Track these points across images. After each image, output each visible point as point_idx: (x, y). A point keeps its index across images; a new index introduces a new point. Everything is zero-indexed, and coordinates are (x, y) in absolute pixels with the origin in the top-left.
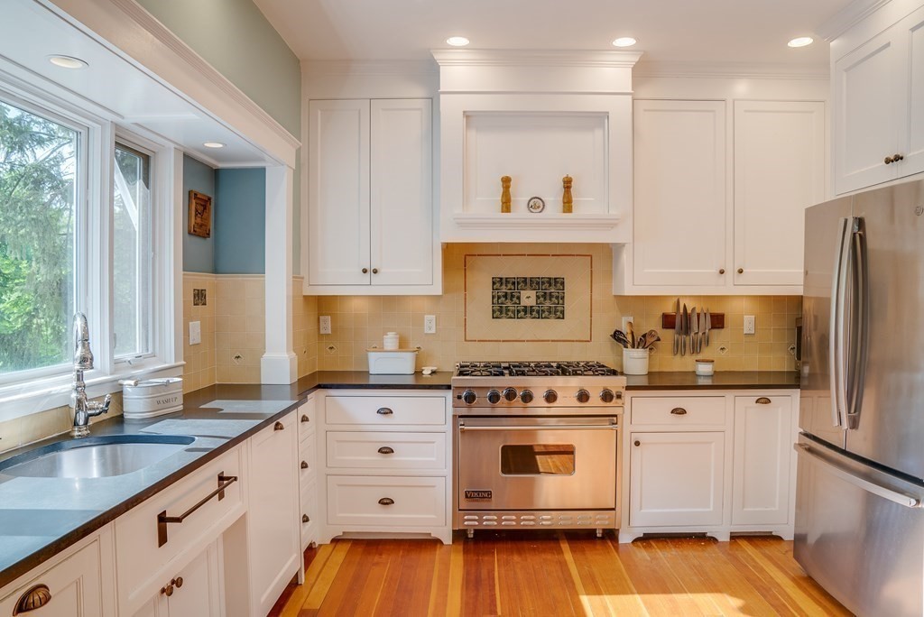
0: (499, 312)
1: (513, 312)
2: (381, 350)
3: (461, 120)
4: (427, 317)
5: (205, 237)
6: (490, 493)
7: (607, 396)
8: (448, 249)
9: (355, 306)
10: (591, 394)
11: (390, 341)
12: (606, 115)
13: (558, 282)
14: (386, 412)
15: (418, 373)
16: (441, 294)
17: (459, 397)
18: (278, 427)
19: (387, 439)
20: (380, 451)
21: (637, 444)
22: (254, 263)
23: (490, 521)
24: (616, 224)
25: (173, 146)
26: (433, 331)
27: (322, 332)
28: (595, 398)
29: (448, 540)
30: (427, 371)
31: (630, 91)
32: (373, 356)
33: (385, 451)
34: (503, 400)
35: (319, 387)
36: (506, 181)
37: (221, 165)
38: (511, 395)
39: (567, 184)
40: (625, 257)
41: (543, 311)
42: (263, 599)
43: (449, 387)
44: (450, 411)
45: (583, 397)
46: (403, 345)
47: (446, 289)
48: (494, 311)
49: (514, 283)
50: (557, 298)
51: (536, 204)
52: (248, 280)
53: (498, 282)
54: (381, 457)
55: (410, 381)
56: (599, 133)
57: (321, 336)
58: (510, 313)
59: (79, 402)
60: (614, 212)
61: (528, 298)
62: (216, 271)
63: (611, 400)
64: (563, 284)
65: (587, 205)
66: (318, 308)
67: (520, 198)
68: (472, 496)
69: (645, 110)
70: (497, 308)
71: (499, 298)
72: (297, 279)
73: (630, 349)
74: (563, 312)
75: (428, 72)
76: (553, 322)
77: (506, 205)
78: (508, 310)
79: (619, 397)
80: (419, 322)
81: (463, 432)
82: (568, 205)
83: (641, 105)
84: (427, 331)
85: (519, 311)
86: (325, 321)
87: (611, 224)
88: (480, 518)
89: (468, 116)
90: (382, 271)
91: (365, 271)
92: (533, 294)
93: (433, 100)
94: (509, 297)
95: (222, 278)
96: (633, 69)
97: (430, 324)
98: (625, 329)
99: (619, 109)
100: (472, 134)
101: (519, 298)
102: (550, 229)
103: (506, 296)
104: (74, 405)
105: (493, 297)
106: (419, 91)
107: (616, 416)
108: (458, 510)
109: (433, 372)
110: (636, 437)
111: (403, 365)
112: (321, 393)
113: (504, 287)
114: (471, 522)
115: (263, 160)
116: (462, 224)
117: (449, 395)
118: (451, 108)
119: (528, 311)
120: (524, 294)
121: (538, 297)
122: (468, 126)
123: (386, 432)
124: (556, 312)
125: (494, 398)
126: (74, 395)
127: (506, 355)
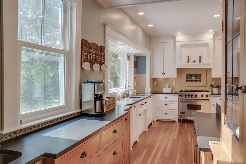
0: (188, 81)
1: (191, 81)
2: (165, 88)
3: (180, 46)
4: (174, 82)
5: (136, 68)
6: (185, 113)
7: (207, 96)
8: (178, 69)
9: (160, 80)
10: (204, 95)
11: (167, 86)
12: (208, 44)
13: (200, 75)
14: (166, 98)
15: (172, 92)
16: (176, 77)
17: (179, 95)
18: (150, 98)
19: (166, 103)
20: (165, 105)
21: (213, 105)
22: (144, 72)
23: (185, 118)
24: (210, 64)
25: (133, 54)
26: (175, 84)
27: (154, 84)
28: (205, 96)
29: (177, 121)
30: (174, 92)
31: (213, 39)
32: (164, 89)
33: (166, 105)
34: (187, 96)
35: (155, 93)
36: (188, 57)
37: (138, 56)
38: (189, 95)
39: (200, 57)
40: (213, 70)
41: (197, 81)
42: (148, 122)
43: (178, 94)
44: (178, 98)
45: (202, 96)
46: (169, 87)
47: (177, 77)
48: (187, 81)
49: (191, 75)
50: (199, 78)
51: (194, 61)
52: (143, 75)
53: (187, 75)
54: (165, 106)
55: (171, 93)
56: (206, 47)
57: (154, 85)
58: (190, 81)
59: (126, 92)
60: (209, 62)
61: (194, 78)
62: (137, 74)
63: (208, 97)
64: (201, 75)
65: (204, 61)
66: (154, 80)
67: (191, 60)
68: (182, 113)
69: (217, 42)
70: (187, 80)
71: (188, 78)
72: (151, 75)
73: (214, 88)
74: (200, 81)
75: (174, 38)
76: (198, 83)
77: (188, 62)
78: (189, 80)
79: (209, 96)
80: (172, 83)
81: (180, 101)
82: (200, 61)
83: (216, 41)
84: (174, 84)
85: (192, 81)
86: (155, 82)
87: (209, 64)
88: (183, 117)
89: (181, 45)
90: (166, 73)
91: (163, 73)
92: (194, 77)
93: (175, 42)
94: (190, 78)
95: (139, 75)
96: (214, 35)
97: (174, 83)
98: (213, 84)
99: (211, 43)
100: (182, 49)
101: (192, 78)
102: (197, 65)
103: (189, 78)
104: (125, 93)
105: (187, 78)
106: (172, 41)
107: (209, 100)
108: (179, 116)
109: (175, 92)
110: (213, 104)
111: (169, 90)
112: (155, 94)
113: (189, 76)
114: (181, 118)
115: (145, 55)
116: (180, 65)
117: (178, 95)
118: (178, 44)
119: (194, 81)
120: (193, 77)
121: (195, 78)
122: (181, 47)
123: (166, 101)
124: (199, 81)
125: (186, 96)
126: (125, 91)
127: (189, 89)
